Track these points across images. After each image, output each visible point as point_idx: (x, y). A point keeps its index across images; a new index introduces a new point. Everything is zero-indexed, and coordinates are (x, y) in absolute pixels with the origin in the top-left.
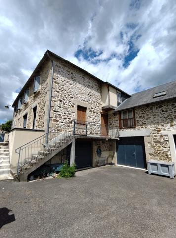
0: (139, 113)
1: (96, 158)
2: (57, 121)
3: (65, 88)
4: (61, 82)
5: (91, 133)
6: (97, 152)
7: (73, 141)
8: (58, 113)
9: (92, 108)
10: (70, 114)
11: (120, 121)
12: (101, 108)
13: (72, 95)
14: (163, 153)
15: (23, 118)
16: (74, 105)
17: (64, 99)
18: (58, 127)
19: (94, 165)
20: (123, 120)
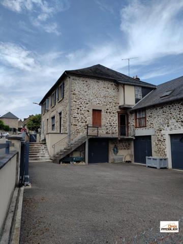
0: (148, 113)
1: (112, 156)
2: (76, 125)
3: (81, 96)
4: (78, 92)
5: (107, 133)
6: (114, 150)
7: (87, 141)
8: (77, 119)
9: (107, 109)
10: (86, 118)
11: (136, 119)
12: (117, 107)
13: (87, 102)
14: (162, 151)
15: (51, 119)
16: (90, 110)
17: (81, 107)
18: (77, 129)
19: (110, 161)
20: (139, 119)
